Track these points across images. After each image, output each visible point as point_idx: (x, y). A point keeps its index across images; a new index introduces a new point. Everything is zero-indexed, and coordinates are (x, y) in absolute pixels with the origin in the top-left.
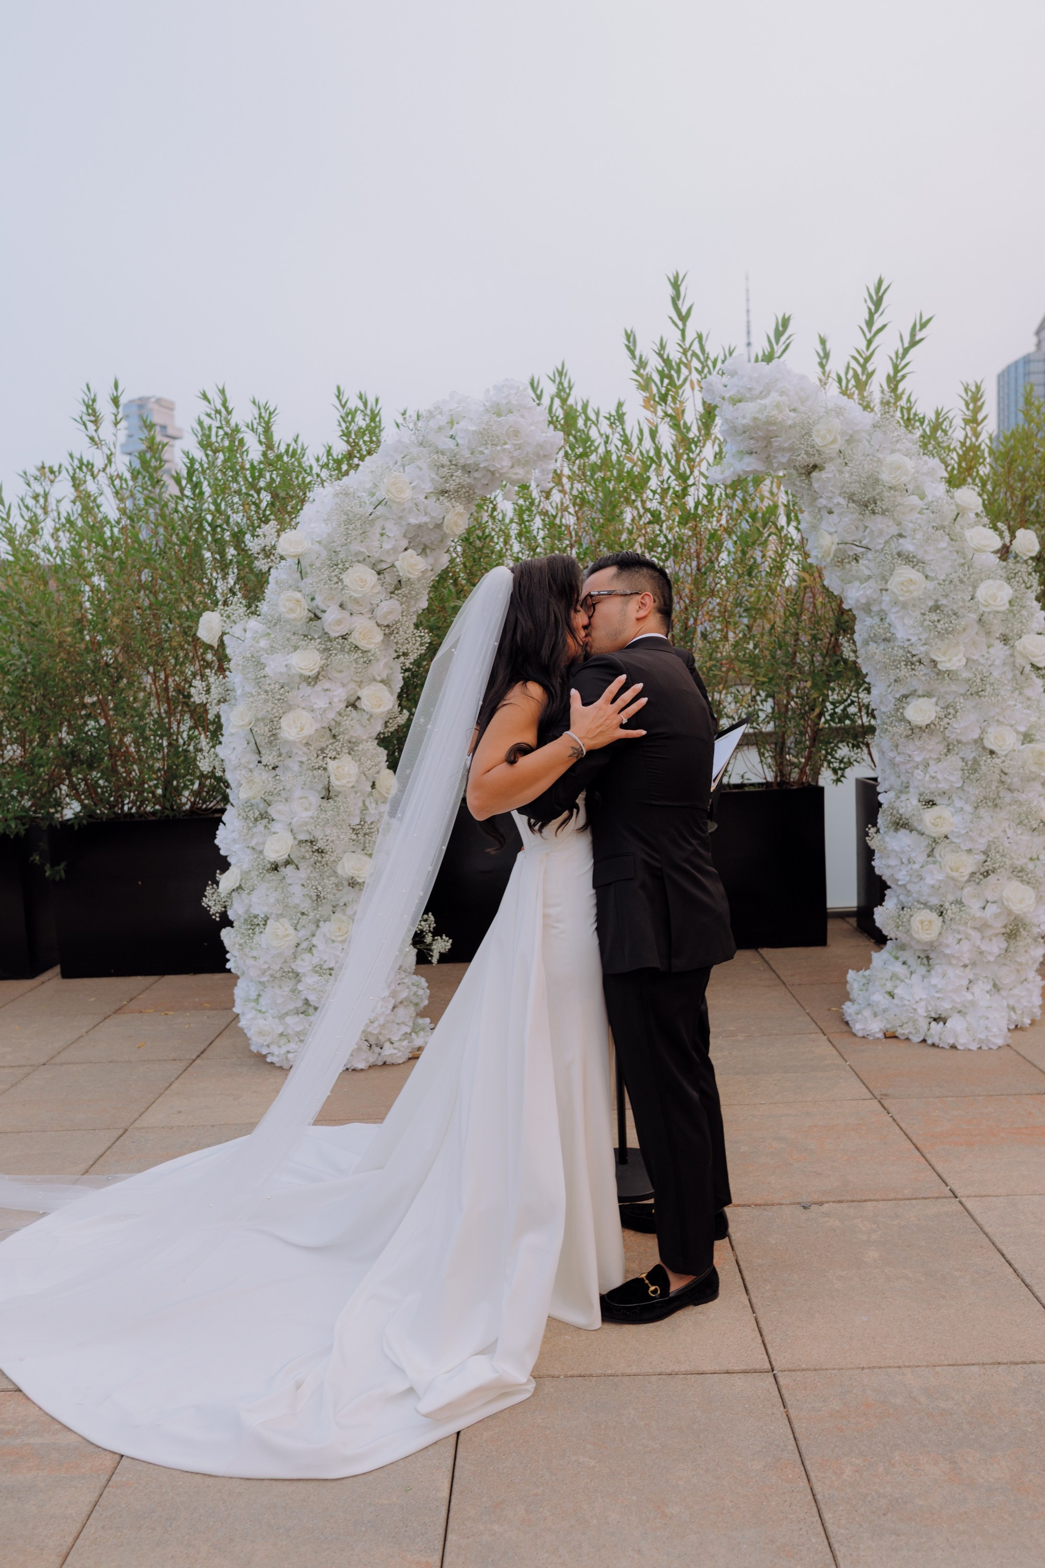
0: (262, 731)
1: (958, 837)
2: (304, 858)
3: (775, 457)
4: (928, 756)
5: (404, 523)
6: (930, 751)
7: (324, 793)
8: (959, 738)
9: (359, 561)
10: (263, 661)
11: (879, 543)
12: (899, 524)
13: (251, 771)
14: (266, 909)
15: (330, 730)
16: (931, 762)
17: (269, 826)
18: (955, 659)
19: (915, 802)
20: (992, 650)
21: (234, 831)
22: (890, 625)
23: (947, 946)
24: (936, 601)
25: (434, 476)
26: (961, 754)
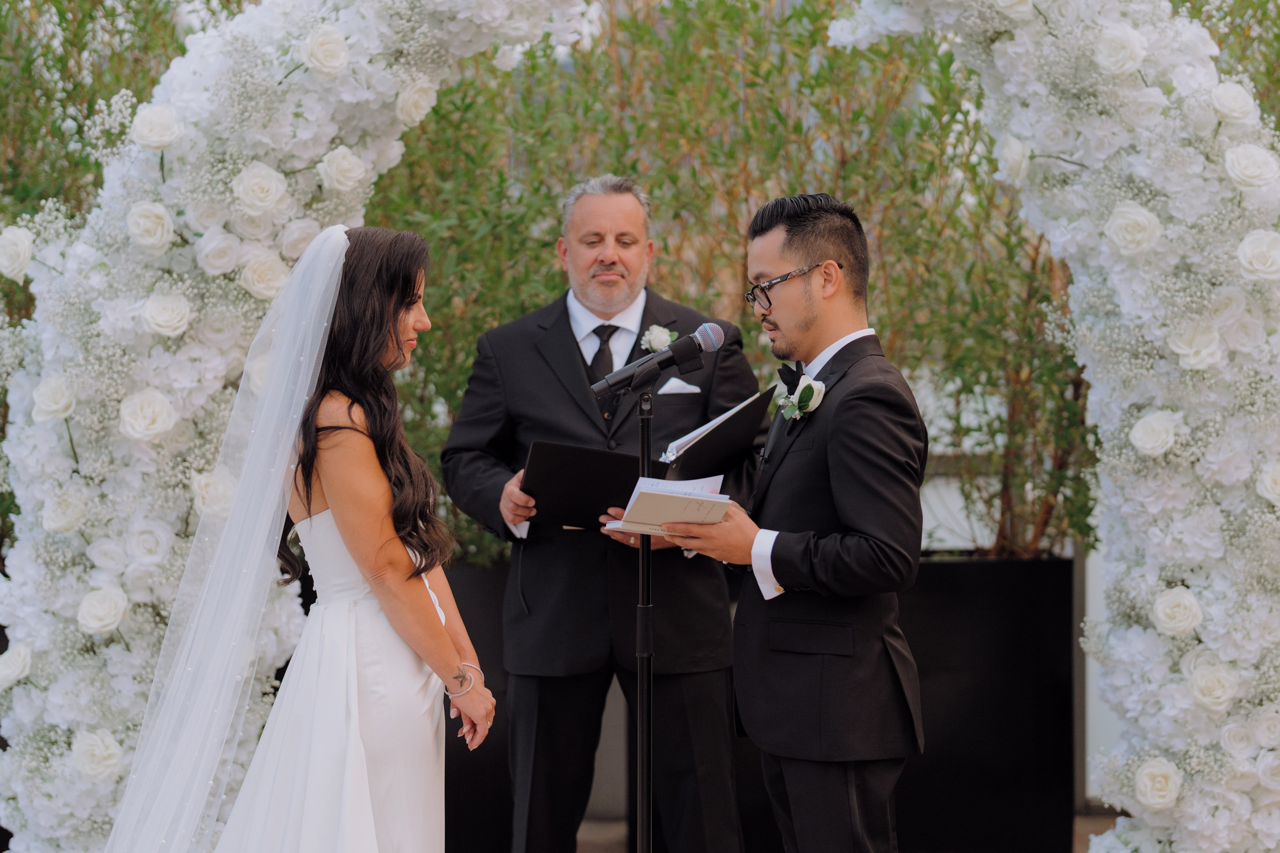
0: (88, 422)
1: (1216, 640)
2: (140, 632)
3: (937, 14)
4: (1170, 506)
5: (332, 99)
6: (1174, 497)
7: (179, 526)
8: (1218, 478)
9: (255, 158)
10: (95, 308)
11: (1097, 159)
12: (1131, 130)
13: (60, 486)
14: (71, 716)
15: (196, 424)
16: (1176, 516)
17: (86, 577)
18: (1204, 352)
19: (1152, 579)
20: (1273, 339)
21: (24, 584)
22: (1114, 292)
23: (1193, 818)
24: (1184, 257)
25: (384, 29)
26: (1224, 506)
